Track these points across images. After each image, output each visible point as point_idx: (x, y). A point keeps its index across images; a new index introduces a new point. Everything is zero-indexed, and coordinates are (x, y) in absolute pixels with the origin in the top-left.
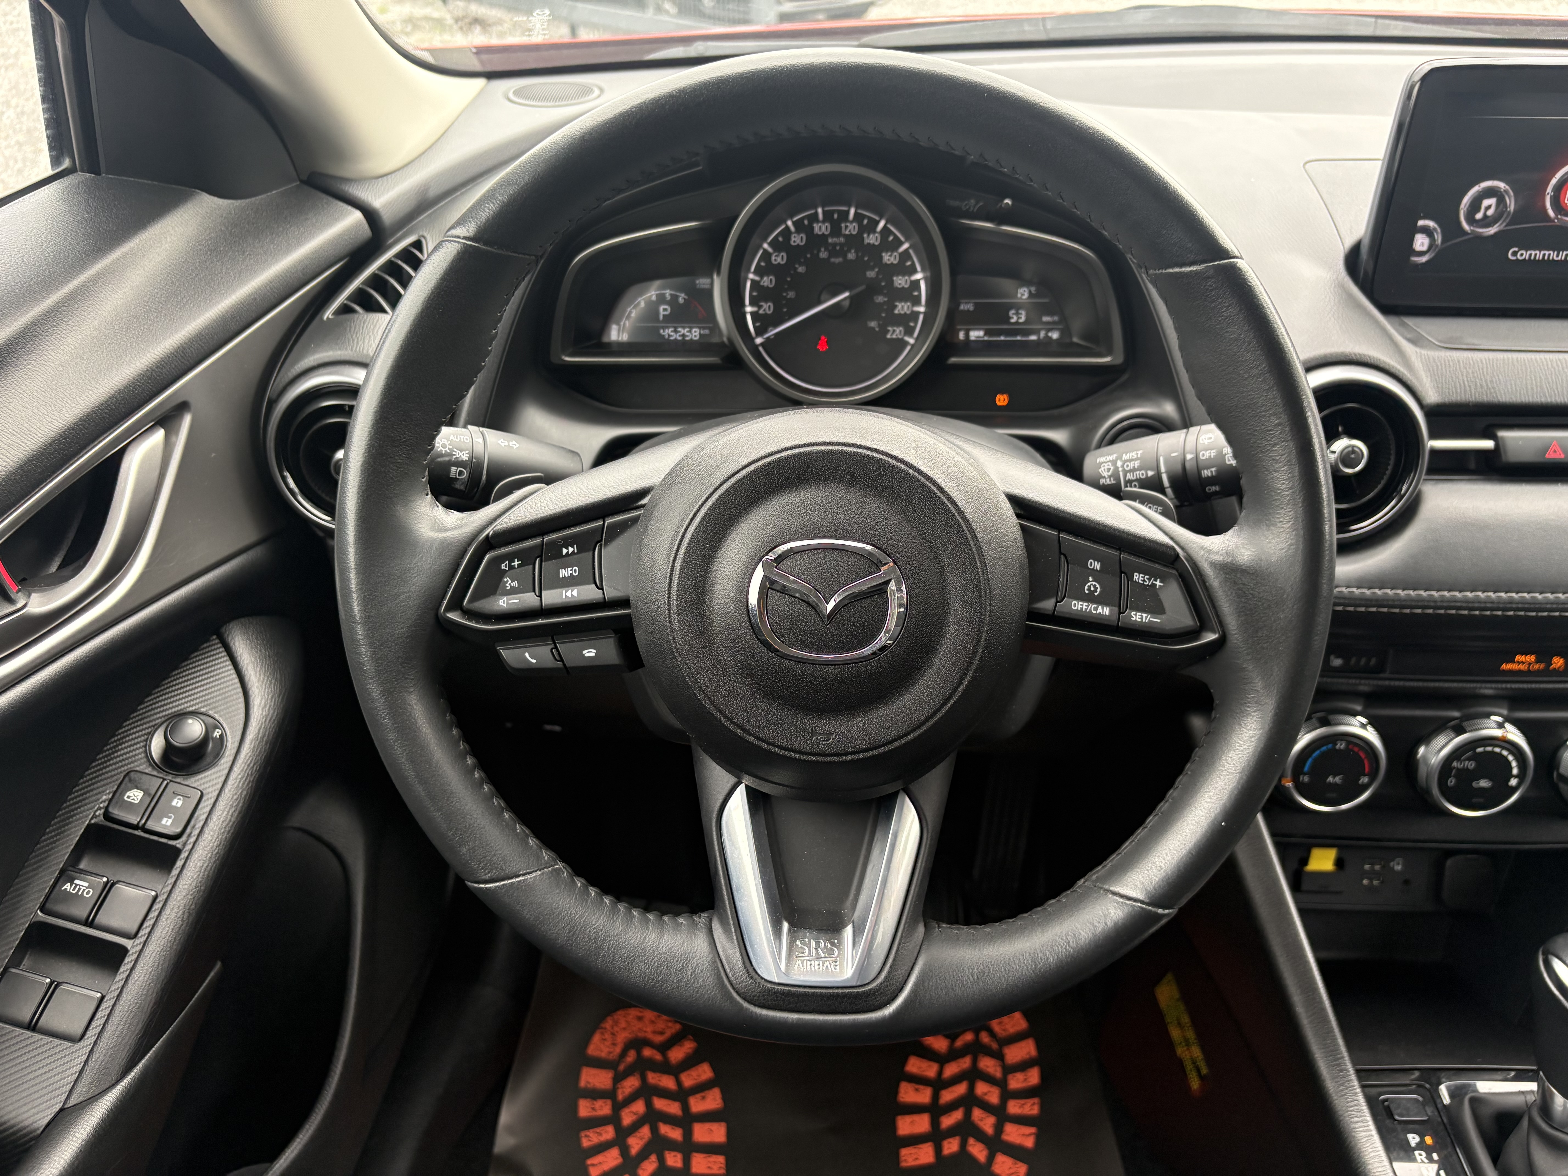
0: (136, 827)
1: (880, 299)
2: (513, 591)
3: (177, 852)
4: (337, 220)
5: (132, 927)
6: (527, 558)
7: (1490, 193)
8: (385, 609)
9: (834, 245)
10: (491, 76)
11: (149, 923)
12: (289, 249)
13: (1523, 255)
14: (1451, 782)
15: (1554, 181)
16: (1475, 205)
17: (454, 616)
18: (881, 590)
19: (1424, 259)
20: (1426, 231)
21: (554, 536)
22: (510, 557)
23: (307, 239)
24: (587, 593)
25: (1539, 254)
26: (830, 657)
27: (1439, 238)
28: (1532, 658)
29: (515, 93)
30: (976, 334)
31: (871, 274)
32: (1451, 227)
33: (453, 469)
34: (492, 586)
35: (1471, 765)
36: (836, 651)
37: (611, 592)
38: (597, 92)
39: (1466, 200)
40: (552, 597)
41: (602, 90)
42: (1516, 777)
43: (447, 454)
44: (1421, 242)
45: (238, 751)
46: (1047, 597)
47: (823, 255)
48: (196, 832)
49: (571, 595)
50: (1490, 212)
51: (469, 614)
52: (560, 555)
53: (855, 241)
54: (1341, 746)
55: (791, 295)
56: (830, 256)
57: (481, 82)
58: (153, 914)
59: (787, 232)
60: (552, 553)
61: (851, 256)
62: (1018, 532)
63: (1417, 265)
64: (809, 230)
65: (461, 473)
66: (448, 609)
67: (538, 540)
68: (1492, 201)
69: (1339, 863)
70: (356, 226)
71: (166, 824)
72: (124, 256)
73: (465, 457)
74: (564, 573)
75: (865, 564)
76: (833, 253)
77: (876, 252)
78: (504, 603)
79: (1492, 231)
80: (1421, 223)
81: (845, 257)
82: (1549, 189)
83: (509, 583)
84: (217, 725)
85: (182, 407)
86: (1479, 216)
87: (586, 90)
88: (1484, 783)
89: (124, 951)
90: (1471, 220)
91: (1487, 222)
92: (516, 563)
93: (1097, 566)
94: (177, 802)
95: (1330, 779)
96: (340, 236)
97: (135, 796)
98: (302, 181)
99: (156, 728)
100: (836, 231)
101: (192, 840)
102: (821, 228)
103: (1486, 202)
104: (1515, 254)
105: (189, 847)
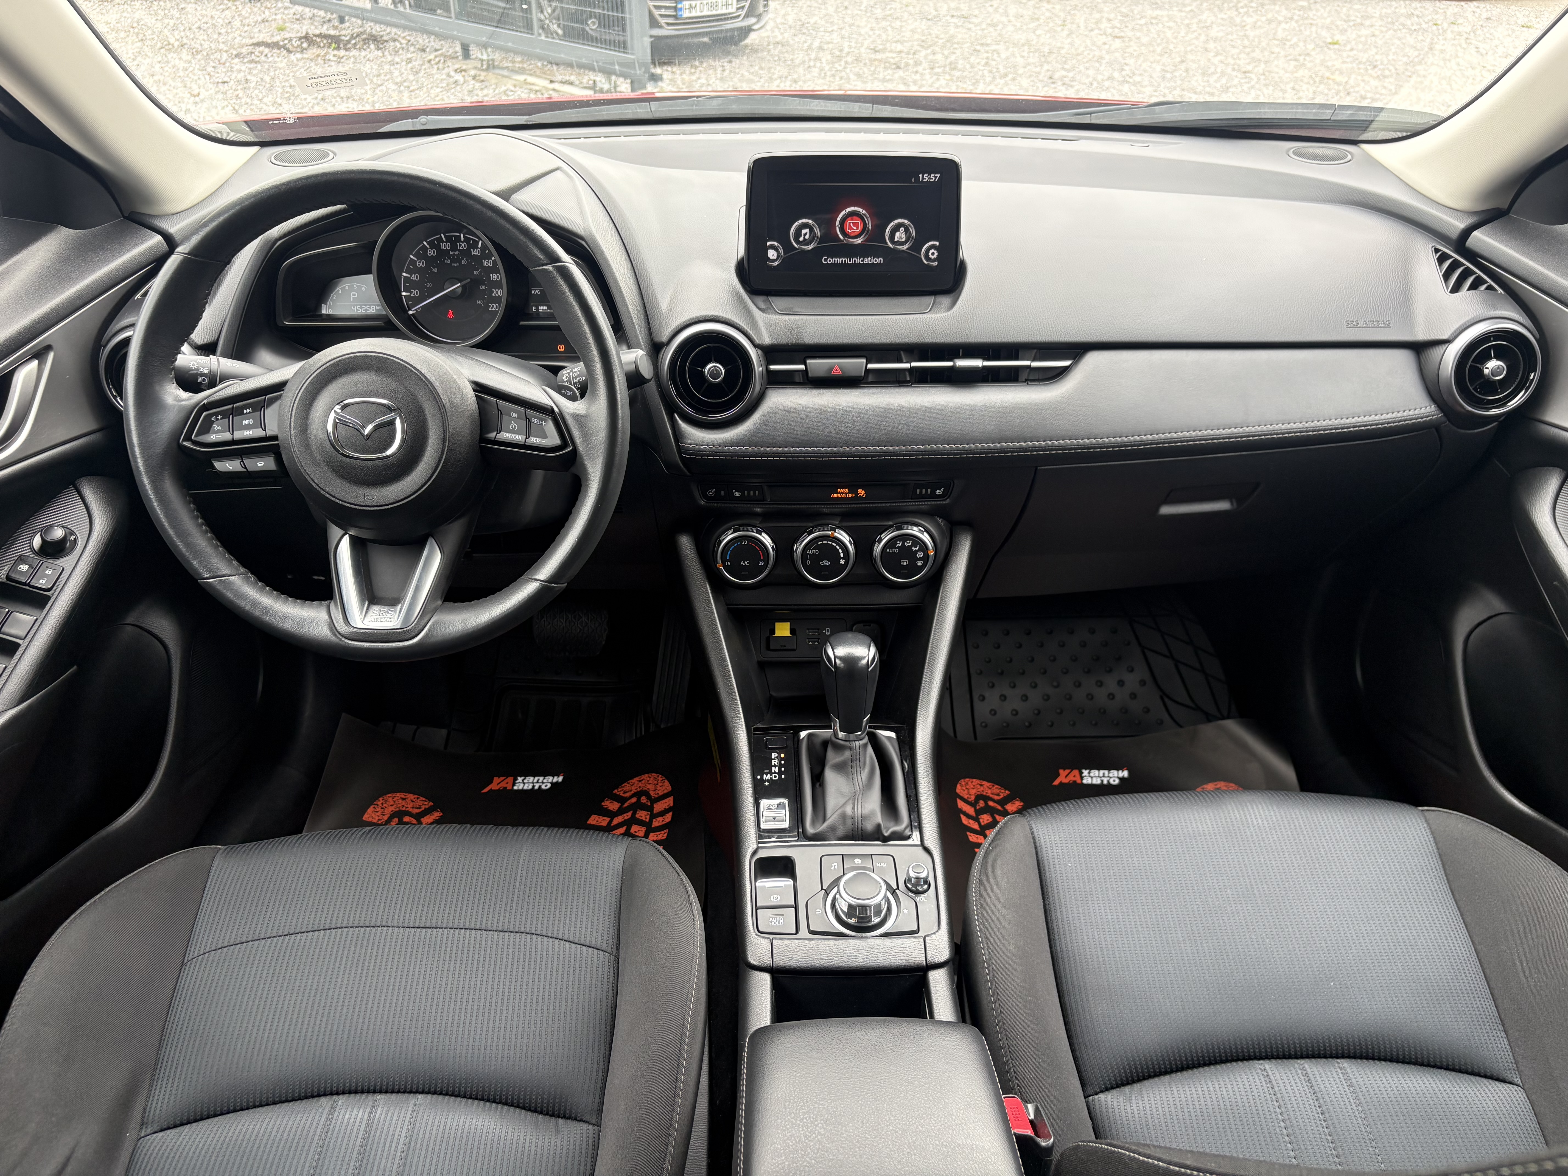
0: (25, 584)
1: (483, 287)
2: (218, 432)
3: (49, 598)
4: (144, 241)
5: (22, 633)
6: (225, 415)
7: (805, 226)
8: (150, 439)
9: (454, 255)
10: (263, 144)
11: (32, 632)
12: (113, 259)
13: (831, 261)
14: (808, 562)
15: (839, 219)
16: (798, 233)
17: (187, 444)
18: (392, 423)
19: (776, 264)
20: (772, 247)
21: (239, 404)
22: (216, 414)
23: (125, 253)
24: (258, 433)
25: (840, 260)
26: (369, 456)
27: (782, 252)
28: (846, 490)
29: (276, 158)
30: (542, 309)
31: (477, 273)
32: (787, 246)
33: (199, 377)
34: (207, 428)
35: (816, 552)
36: (373, 453)
37: (269, 433)
38: (331, 155)
39: (792, 230)
40: (239, 435)
41: (335, 154)
42: (843, 558)
43: (195, 370)
44: (772, 254)
45: (85, 547)
46: (492, 431)
47: (447, 261)
48: (59, 589)
49: (248, 434)
50: (807, 237)
51: (195, 443)
52: (243, 414)
53: (466, 253)
54: (745, 543)
55: (430, 285)
56: (452, 262)
57: (256, 148)
58: (35, 628)
59: (424, 249)
60: (239, 412)
61: (464, 262)
62: (474, 398)
63: (771, 266)
64: (438, 248)
65: (204, 380)
66: (184, 440)
67: (230, 406)
68: (807, 231)
69: (792, 631)
70: (158, 244)
71: (42, 583)
72: (14, 263)
73: (206, 372)
74: (245, 422)
75: (385, 410)
76: (453, 260)
77: (479, 260)
78: (213, 438)
79: (810, 247)
80: (769, 243)
81: (460, 263)
82: (837, 224)
83: (216, 427)
84: (72, 533)
85: (48, 348)
86: (801, 239)
87: (325, 155)
88: (826, 563)
89: (18, 645)
90: (798, 242)
91: (806, 242)
92: (220, 417)
93: (516, 415)
94: (48, 572)
95: (742, 563)
96: (147, 250)
97: (24, 567)
98: (124, 217)
99: (35, 534)
100: (454, 247)
101: (57, 593)
102: (445, 246)
103: (804, 231)
104: (826, 260)
105: (55, 596)
